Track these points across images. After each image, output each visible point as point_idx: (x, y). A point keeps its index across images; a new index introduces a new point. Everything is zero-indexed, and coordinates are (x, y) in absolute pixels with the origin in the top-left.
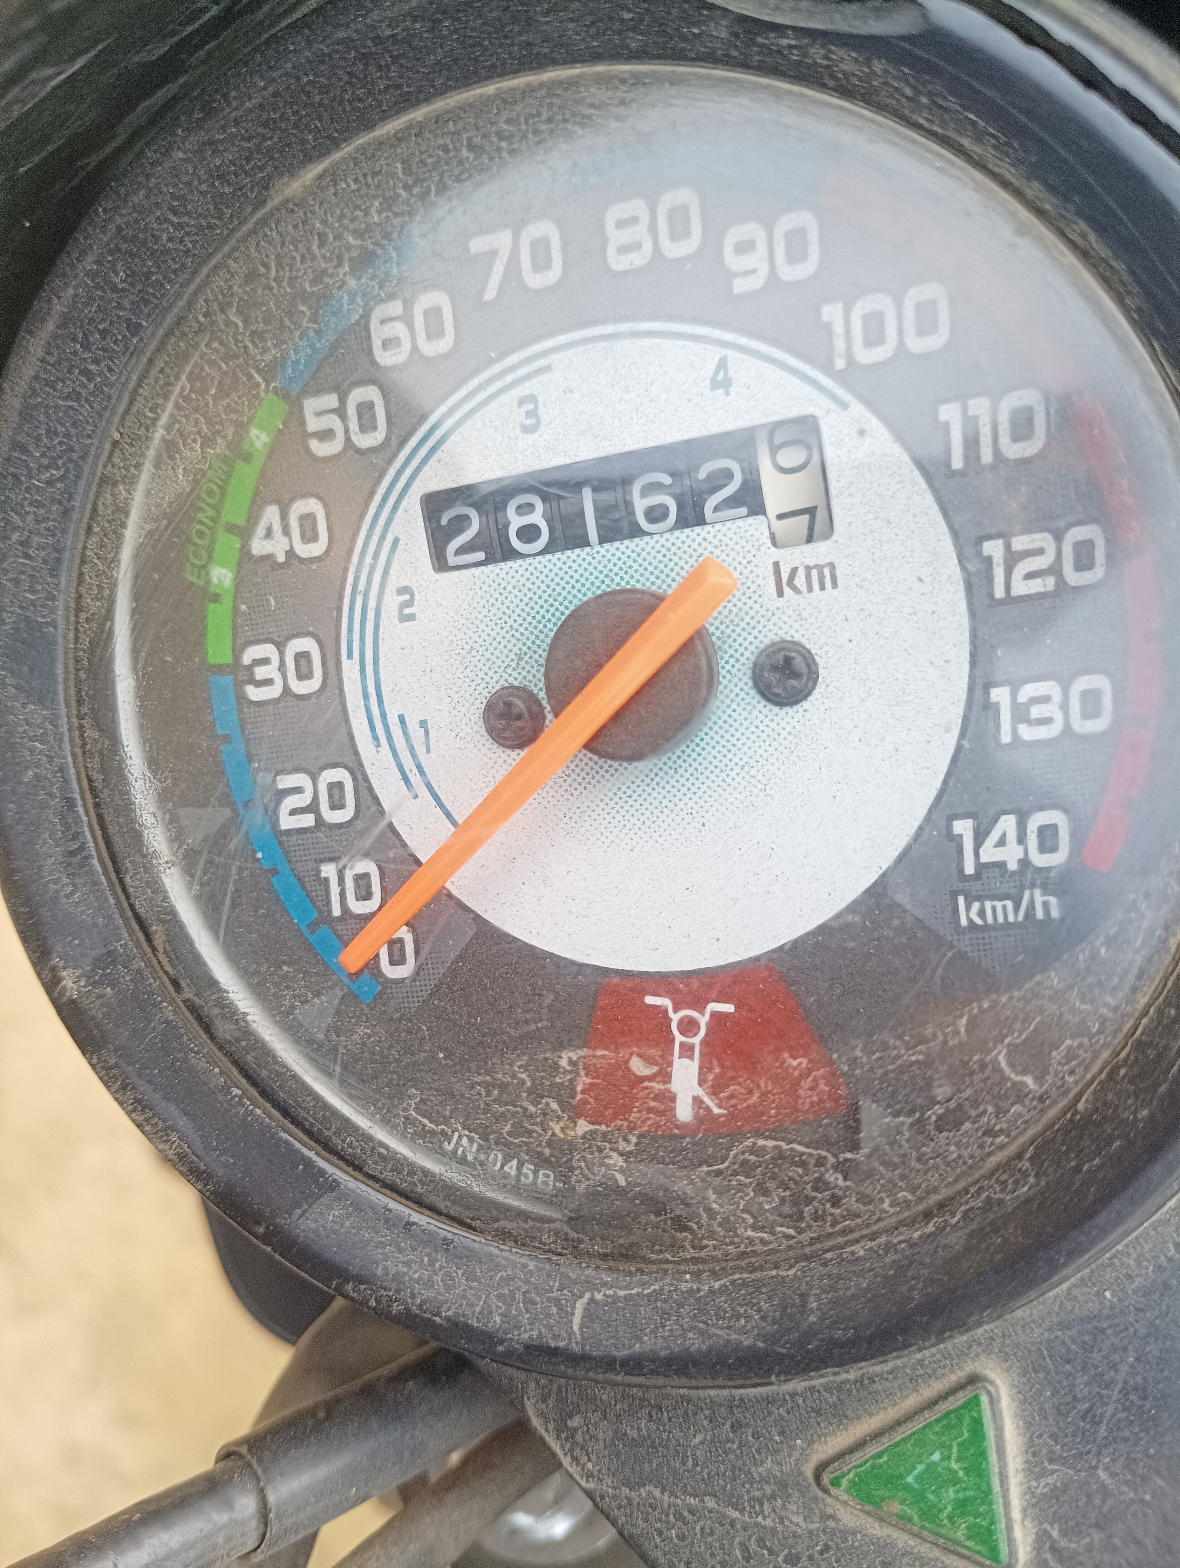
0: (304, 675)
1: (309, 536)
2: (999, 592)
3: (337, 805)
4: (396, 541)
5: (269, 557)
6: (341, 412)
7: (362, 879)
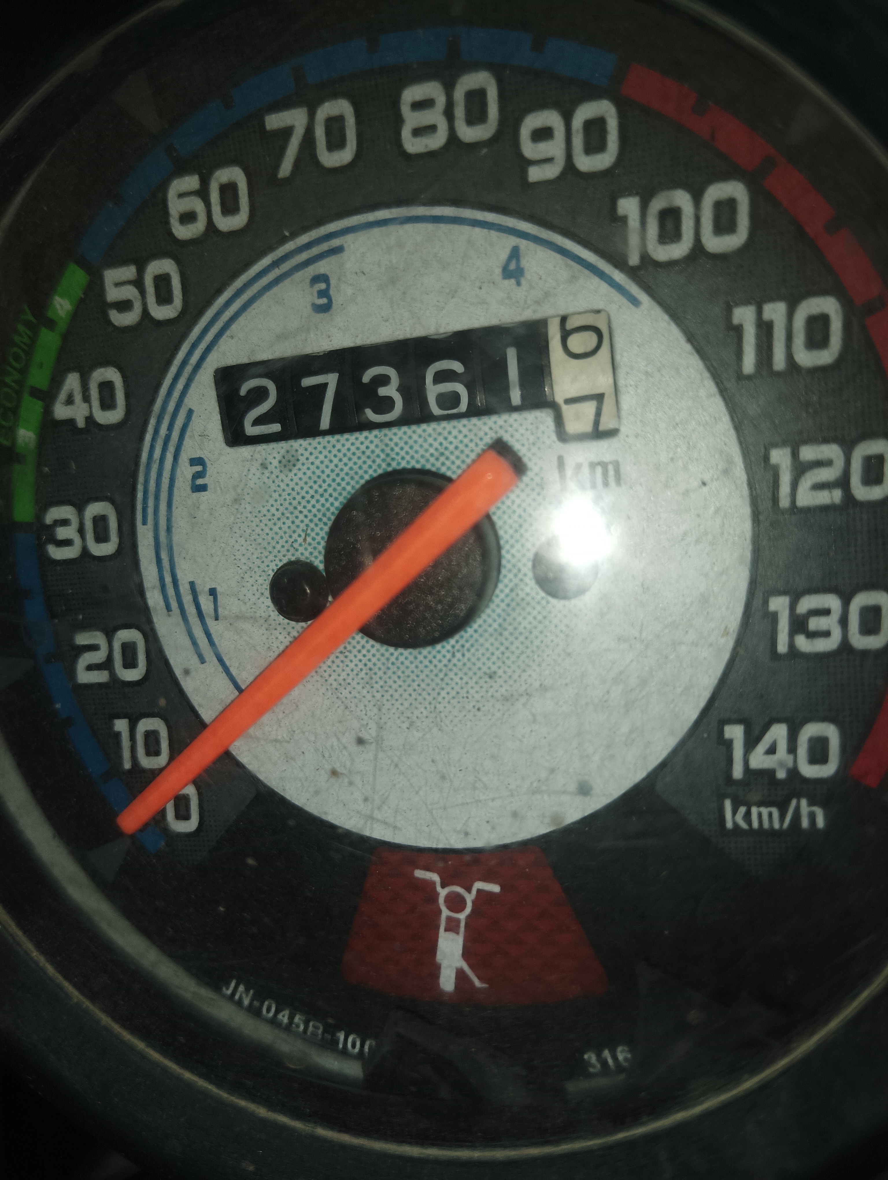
0: (102, 537)
1: (107, 404)
2: (784, 502)
3: (130, 663)
4: (190, 412)
5: (71, 422)
6: (138, 283)
7: (151, 737)
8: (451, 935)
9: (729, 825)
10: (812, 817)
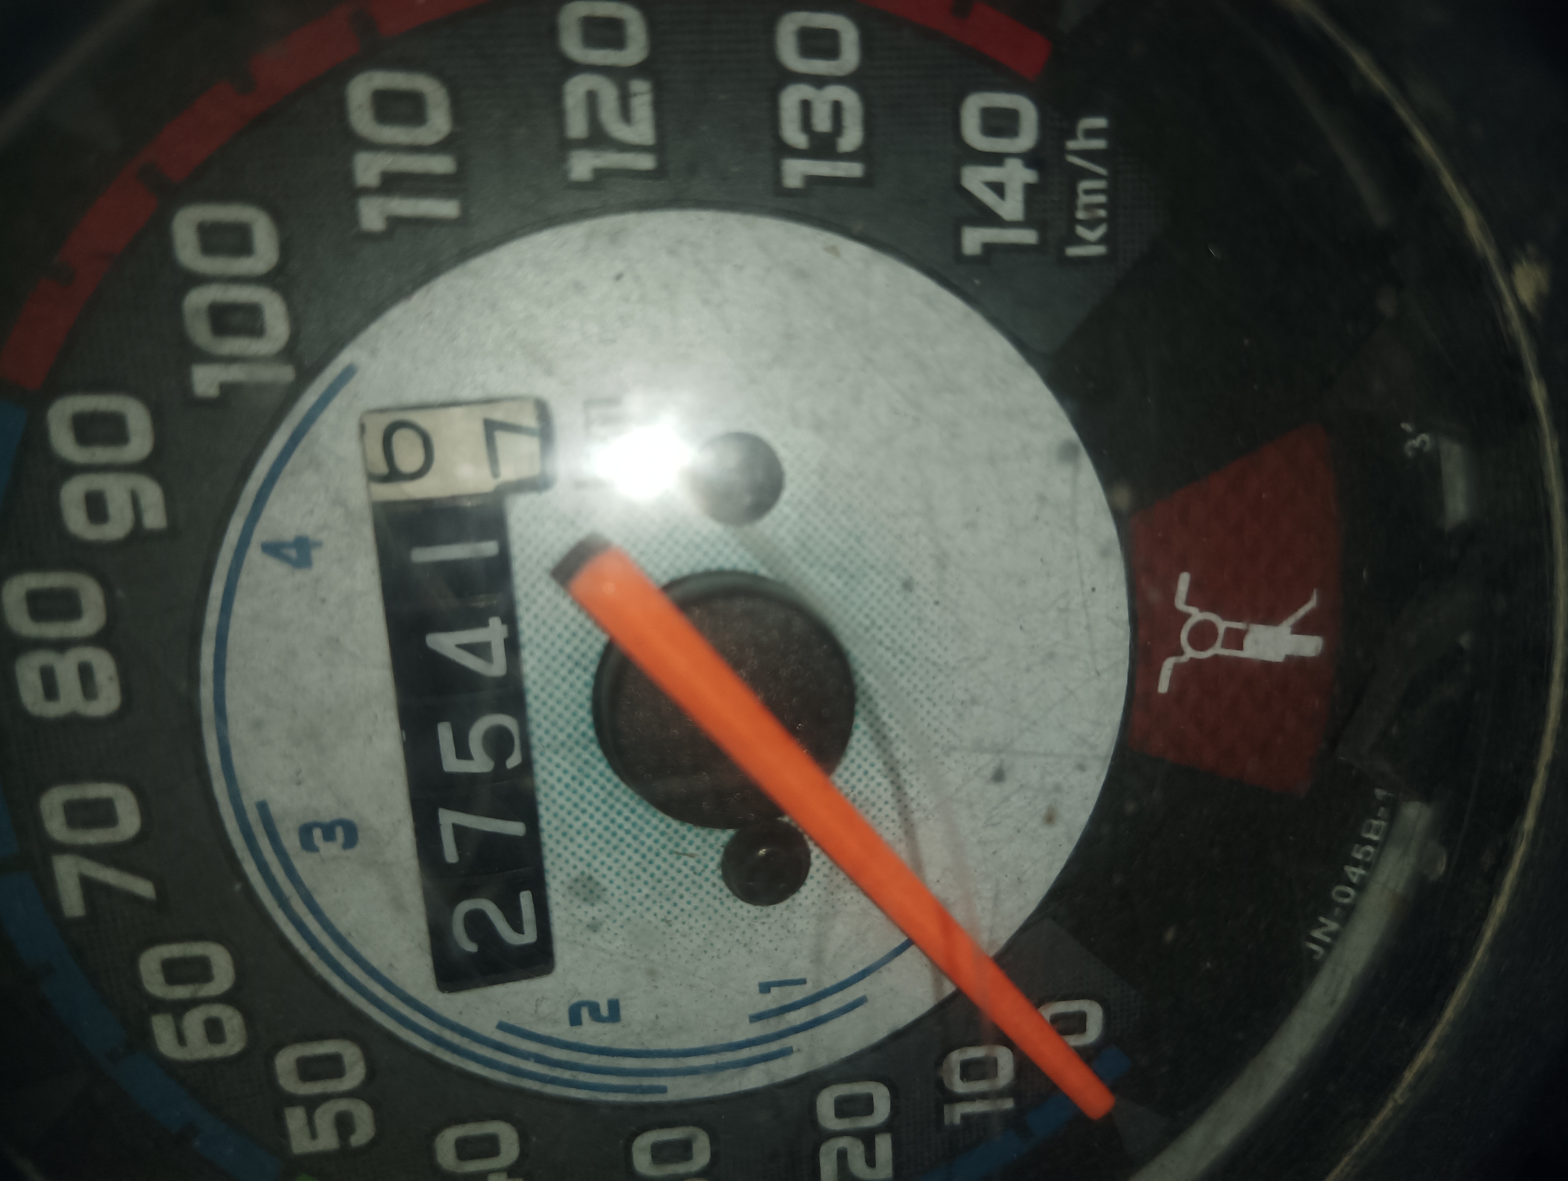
8: (1248, 642)
9: (1100, 250)
10: (1091, 134)
